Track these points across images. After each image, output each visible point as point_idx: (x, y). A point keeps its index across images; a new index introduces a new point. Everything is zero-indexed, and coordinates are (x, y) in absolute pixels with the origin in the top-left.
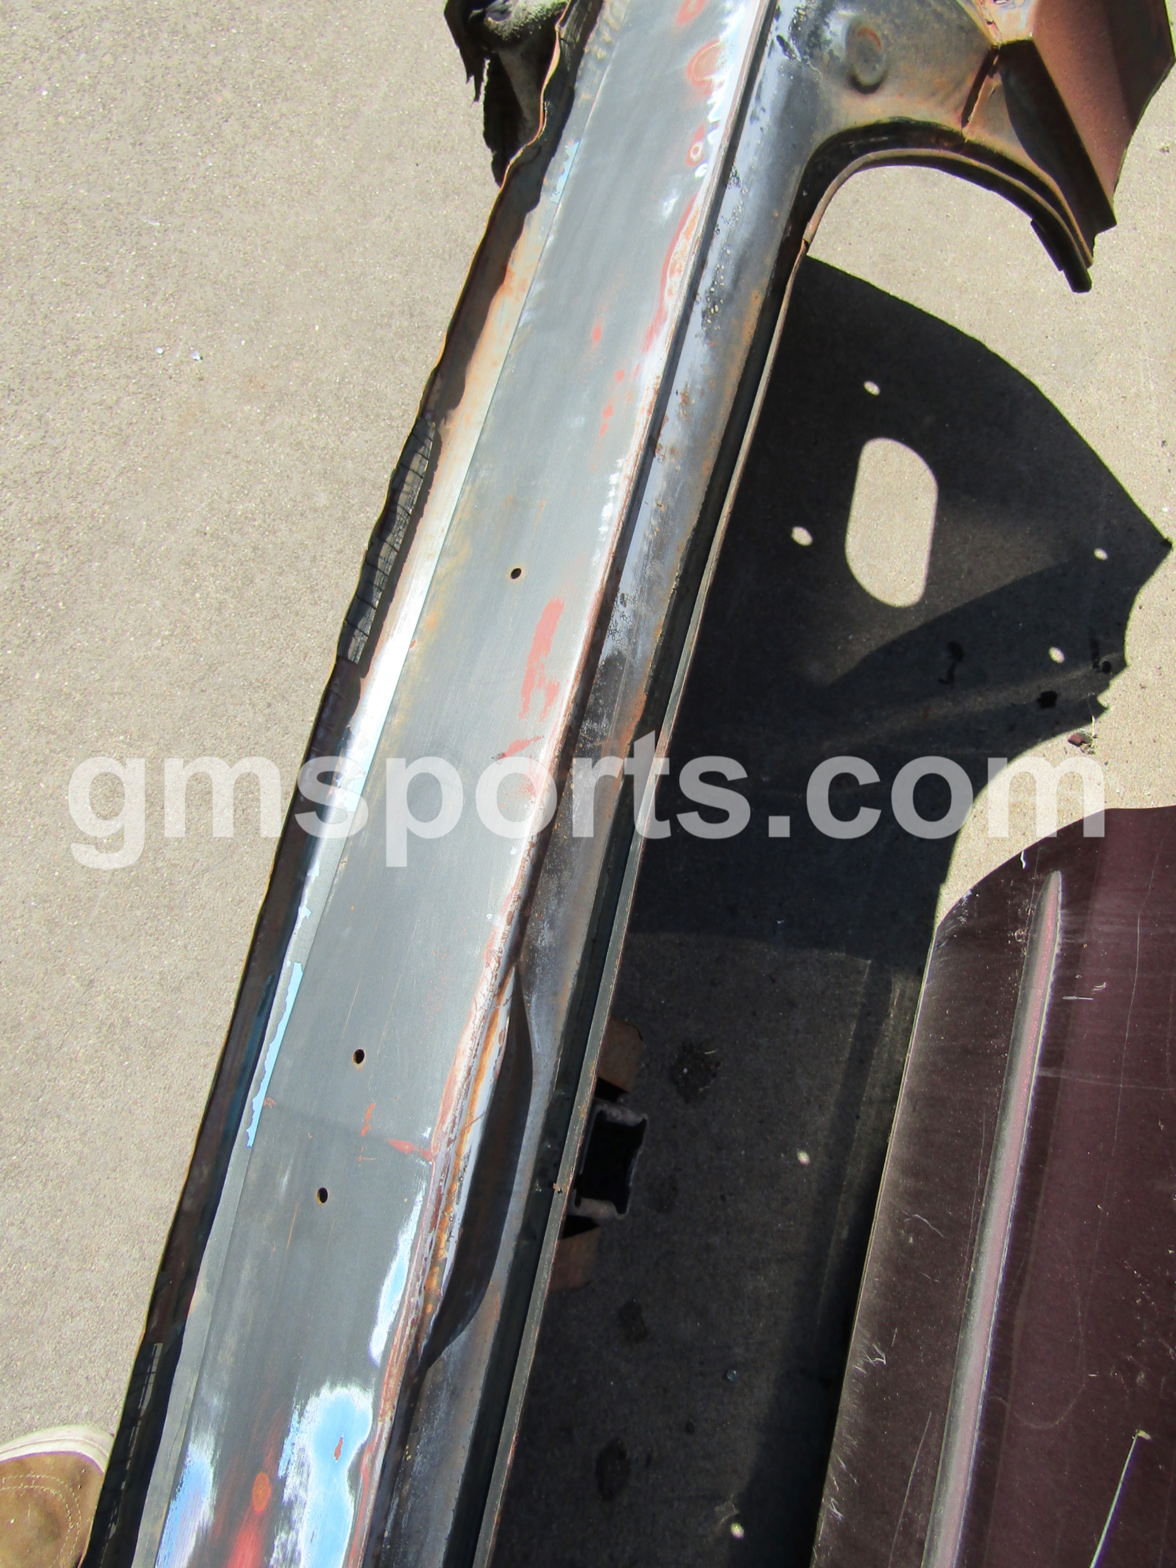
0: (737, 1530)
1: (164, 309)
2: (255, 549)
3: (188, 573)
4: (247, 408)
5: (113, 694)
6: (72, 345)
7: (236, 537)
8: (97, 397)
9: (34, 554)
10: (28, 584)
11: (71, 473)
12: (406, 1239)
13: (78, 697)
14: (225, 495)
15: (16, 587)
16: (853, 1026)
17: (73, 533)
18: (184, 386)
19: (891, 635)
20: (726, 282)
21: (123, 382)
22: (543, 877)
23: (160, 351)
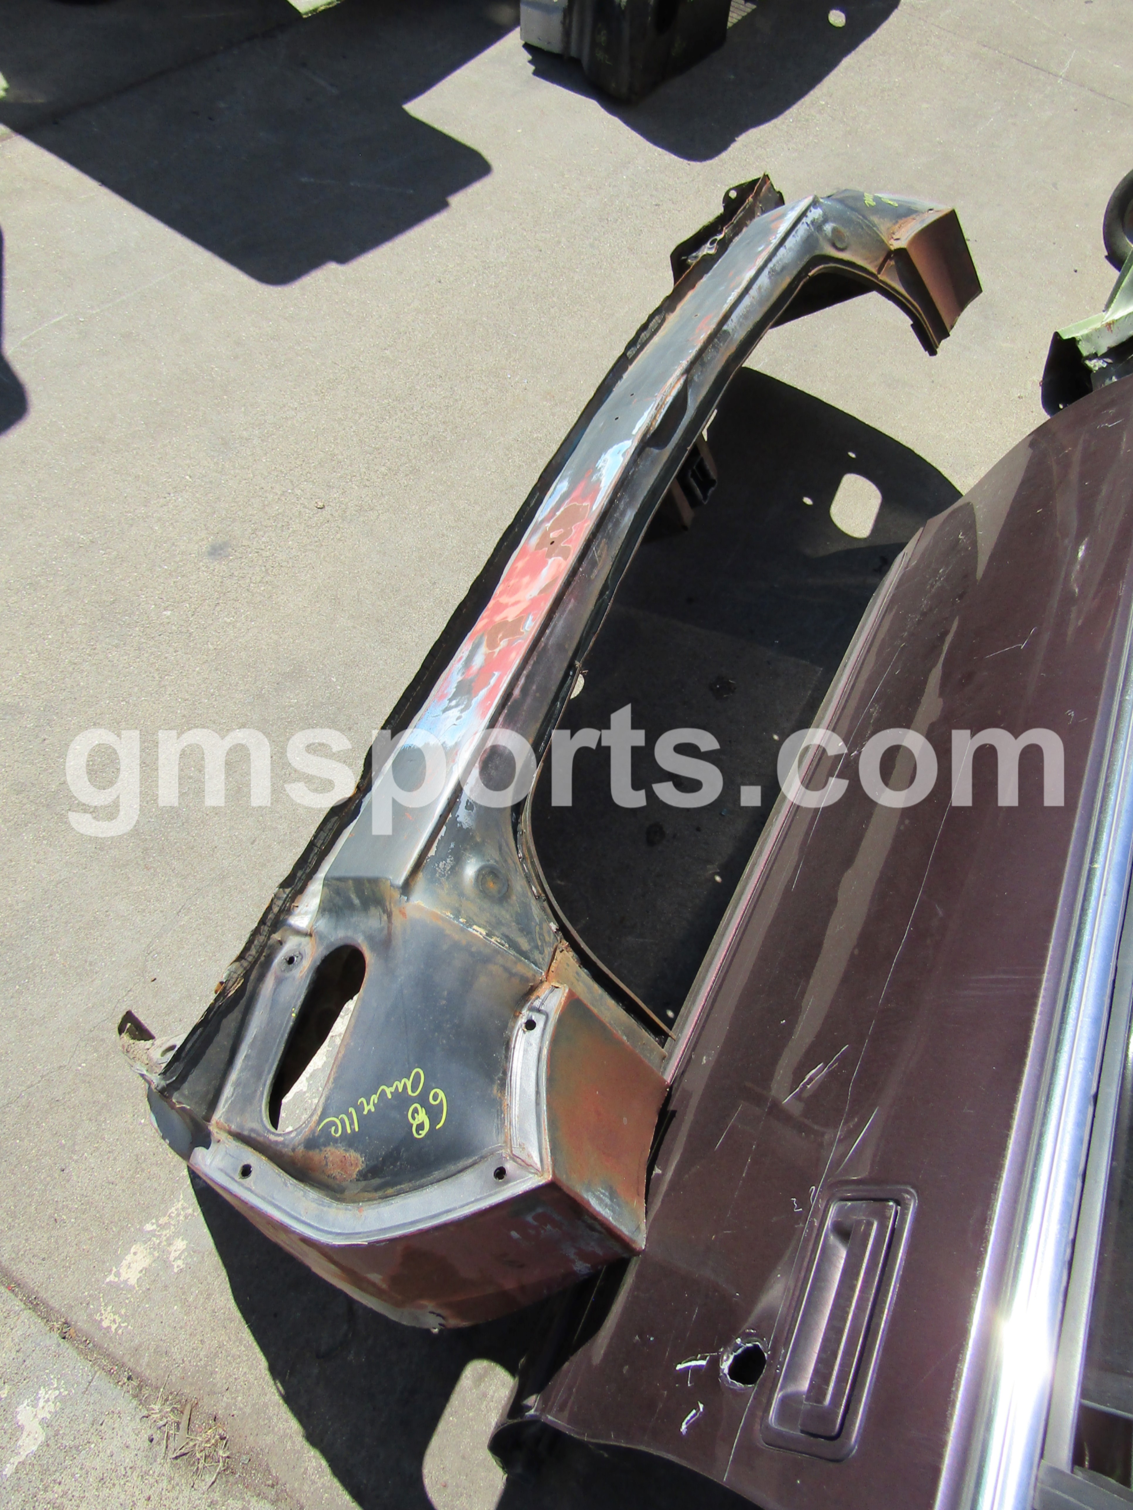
0: (718, 879)
1: (512, 363)
2: (539, 451)
3: (507, 452)
4: (545, 403)
5: (465, 486)
6: (470, 367)
7: (531, 445)
8: (478, 386)
9: (439, 432)
10: (435, 442)
11: (461, 409)
12: (646, 414)
13: (449, 484)
14: (529, 430)
15: (429, 442)
16: (810, 692)
17: (458, 429)
18: (518, 391)
19: (849, 547)
20: (778, 269)
21: (490, 383)
22: (697, 365)
23: (509, 376)
